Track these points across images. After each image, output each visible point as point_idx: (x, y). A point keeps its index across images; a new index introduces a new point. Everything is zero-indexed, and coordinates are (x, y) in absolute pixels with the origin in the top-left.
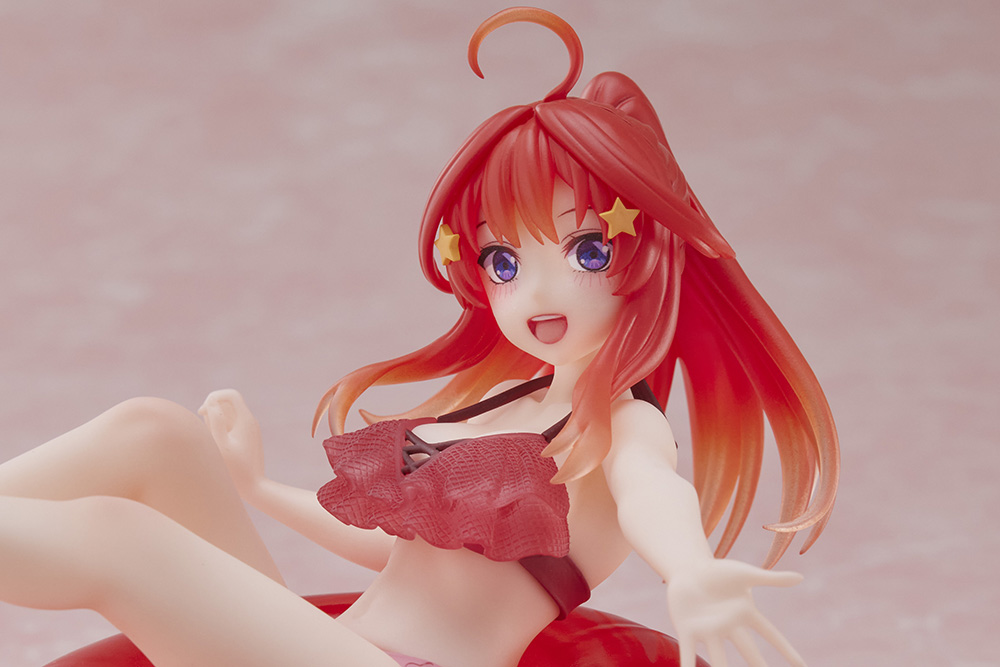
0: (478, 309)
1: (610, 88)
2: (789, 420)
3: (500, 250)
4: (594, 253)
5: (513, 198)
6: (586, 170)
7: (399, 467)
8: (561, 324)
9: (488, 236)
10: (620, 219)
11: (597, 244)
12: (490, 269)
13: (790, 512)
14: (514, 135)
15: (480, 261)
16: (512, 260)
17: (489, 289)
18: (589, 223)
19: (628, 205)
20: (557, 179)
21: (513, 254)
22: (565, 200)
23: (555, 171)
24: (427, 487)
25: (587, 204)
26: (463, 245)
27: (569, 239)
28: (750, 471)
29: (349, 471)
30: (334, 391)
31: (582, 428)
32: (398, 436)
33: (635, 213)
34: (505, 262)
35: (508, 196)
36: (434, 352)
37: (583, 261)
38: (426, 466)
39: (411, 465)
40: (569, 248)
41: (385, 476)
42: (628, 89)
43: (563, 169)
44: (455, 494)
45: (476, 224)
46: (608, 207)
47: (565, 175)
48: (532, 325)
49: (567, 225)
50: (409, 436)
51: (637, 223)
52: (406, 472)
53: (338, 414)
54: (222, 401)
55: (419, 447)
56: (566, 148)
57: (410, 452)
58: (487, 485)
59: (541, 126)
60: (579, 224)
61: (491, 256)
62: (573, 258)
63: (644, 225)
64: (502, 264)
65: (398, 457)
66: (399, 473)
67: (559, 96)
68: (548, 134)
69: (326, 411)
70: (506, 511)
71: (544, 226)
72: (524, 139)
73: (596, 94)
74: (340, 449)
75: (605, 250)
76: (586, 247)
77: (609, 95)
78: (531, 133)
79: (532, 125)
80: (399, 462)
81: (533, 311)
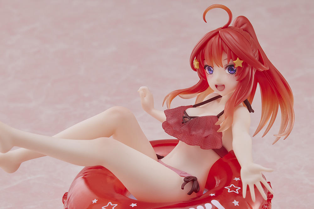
0: (203, 80)
1: (241, 20)
3: (209, 66)
4: (232, 70)
5: (212, 55)
6: (230, 50)
8: (223, 87)
9: (206, 63)
10: (238, 63)
11: (233, 67)
12: (207, 70)
14: (213, 39)
15: (205, 68)
16: (212, 69)
17: (207, 75)
18: (231, 62)
19: (240, 59)
20: (223, 52)
21: (212, 68)
22: (225, 56)
23: (223, 49)
24: (187, 130)
25: (230, 58)
26: (200, 64)
27: (226, 66)
29: (169, 122)
30: (168, 96)
31: (226, 118)
32: (182, 112)
33: (242, 61)
35: (211, 54)
36: (193, 89)
37: (229, 71)
38: (187, 123)
39: (184, 121)
40: (226, 68)
41: (178, 123)
42: (245, 21)
43: (225, 48)
44: (194, 133)
45: (203, 59)
46: (236, 60)
47: (225, 50)
48: (216, 86)
49: (225, 63)
50: (185, 113)
51: (243, 64)
52: (183, 123)
54: (143, 90)
55: (187, 116)
56: (226, 44)
57: (184, 118)
58: (201, 131)
60: (229, 61)
61: (207, 67)
62: (227, 70)
63: (245, 64)
64: (209, 70)
65: (181, 118)
66: (181, 123)
67: (226, 27)
68: (221, 39)
69: (166, 100)
70: (206, 137)
71: (220, 64)
72: (215, 40)
73: (237, 23)
76: (230, 68)
77: (240, 23)
78: (217, 38)
79: (218, 36)
80: (181, 120)
81: (217, 83)
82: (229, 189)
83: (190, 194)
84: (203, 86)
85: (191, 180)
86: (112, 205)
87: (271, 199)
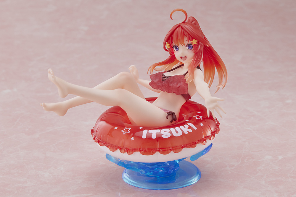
0: (172, 55)
1: (191, 19)
2: (219, 68)
3: (176, 46)
4: (190, 47)
5: (178, 39)
6: (189, 34)
7: (162, 80)
8: (185, 58)
9: (174, 44)
12: (174, 49)
13: (220, 84)
14: (178, 29)
15: (173, 48)
16: (178, 48)
17: (174, 52)
18: (190, 42)
19: (196, 40)
21: (178, 47)
22: (186, 39)
23: (184, 34)
24: (167, 84)
25: (189, 39)
26: (170, 45)
28: (213, 75)
29: (154, 81)
30: (151, 67)
31: (190, 75)
32: (161, 75)
33: (197, 41)
34: (177, 48)
35: (177, 38)
36: (166, 61)
38: (166, 80)
39: (164, 80)
40: (187, 46)
41: (159, 81)
42: (194, 19)
43: (185, 34)
44: (171, 85)
45: (172, 42)
46: (193, 40)
47: (186, 35)
48: (181, 58)
50: (163, 75)
51: (197, 42)
52: (163, 81)
53: (151, 71)
54: (132, 67)
55: (165, 77)
56: (186, 31)
57: (163, 78)
58: (176, 84)
59: (182, 27)
60: (188, 42)
62: (187, 47)
63: (198, 43)
64: (176, 48)
65: (161, 78)
67: (184, 22)
68: (183, 29)
69: (149, 70)
70: (179, 87)
71: (183, 43)
72: (179, 29)
73: (189, 21)
74: (152, 77)
75: (192, 46)
76: (189, 46)
77: (191, 21)
78: (180, 28)
79: (180, 27)
80: (162, 79)
81: (181, 55)
82: (196, 118)
83: (171, 122)
84: (172, 59)
85: (171, 114)
86: (127, 129)
87: (219, 125)
